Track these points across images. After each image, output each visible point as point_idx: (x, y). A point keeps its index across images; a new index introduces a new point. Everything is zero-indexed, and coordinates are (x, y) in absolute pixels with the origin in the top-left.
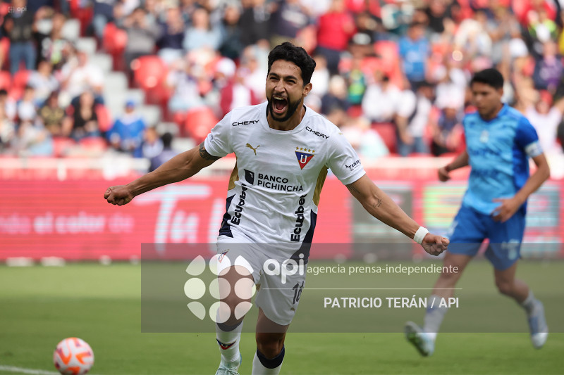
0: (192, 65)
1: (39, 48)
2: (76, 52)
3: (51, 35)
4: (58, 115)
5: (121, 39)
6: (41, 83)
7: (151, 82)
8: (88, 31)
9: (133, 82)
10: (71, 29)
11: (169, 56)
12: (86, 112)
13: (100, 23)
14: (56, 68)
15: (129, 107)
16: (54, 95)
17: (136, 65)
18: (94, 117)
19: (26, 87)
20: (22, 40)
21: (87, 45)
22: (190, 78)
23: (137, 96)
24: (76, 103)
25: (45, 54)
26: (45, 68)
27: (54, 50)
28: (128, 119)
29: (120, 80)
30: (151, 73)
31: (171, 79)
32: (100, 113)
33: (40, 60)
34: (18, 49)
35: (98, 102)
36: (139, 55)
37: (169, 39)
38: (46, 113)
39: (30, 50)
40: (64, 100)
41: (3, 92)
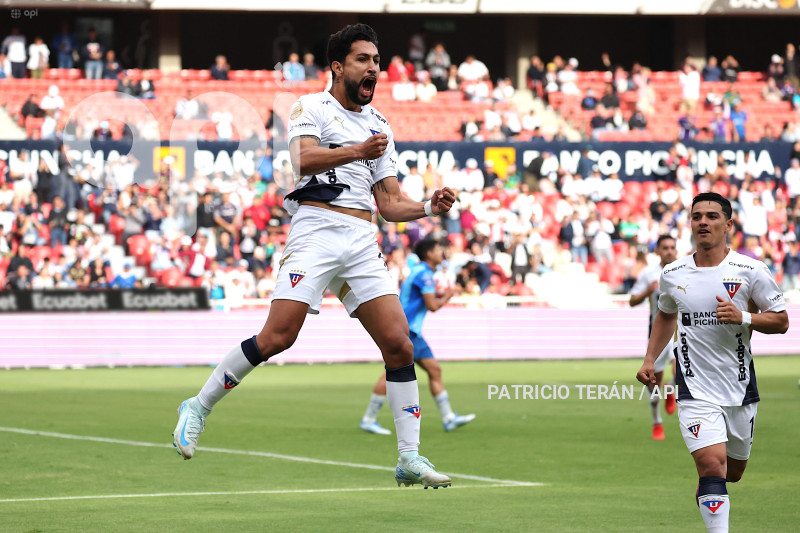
0: (166, 240)
1: (69, 231)
2: (94, 235)
3: (75, 223)
4: (81, 273)
5: (120, 224)
6: (70, 252)
7: (140, 251)
8: (99, 220)
9: (128, 252)
10: (90, 219)
11: (151, 234)
12: (99, 271)
13: (107, 215)
14: (81, 242)
15: (127, 268)
16: (79, 260)
17: (130, 241)
18: (104, 274)
19: (61, 256)
21: (99, 229)
22: (165, 249)
23: (131, 260)
24: (92, 265)
25: (72, 234)
26: (73, 243)
27: (78, 231)
28: (125, 276)
29: (120, 250)
30: (139, 247)
31: (153, 250)
32: (107, 271)
33: (69, 238)
34: (55, 233)
35: (106, 265)
36: (132, 235)
37: (151, 224)
38: (73, 272)
41: (47, 260)
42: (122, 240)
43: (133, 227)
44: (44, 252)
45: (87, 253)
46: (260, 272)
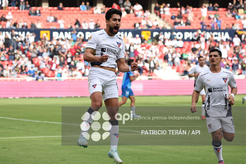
0: (44, 59)
1: (14, 56)
2: (22, 57)
3: (16, 54)
4: (18, 69)
5: (30, 54)
6: (15, 63)
7: (36, 62)
8: (24, 53)
9: (32, 63)
10: (20, 53)
11: (40, 57)
12: (23, 69)
13: (26, 51)
14: (18, 60)
15: (32, 67)
16: (17, 65)
17: (33, 59)
18: (25, 70)
19: (12, 64)
20: (12, 55)
21: (24, 56)
22: (44, 62)
23: (33, 65)
24: (22, 67)
25: (15, 57)
26: (16, 60)
27: (17, 56)
28: (32, 70)
29: (30, 62)
31: (40, 62)
32: (26, 68)
33: (15, 59)
34: (10, 57)
35: (26, 67)
36: (34, 57)
37: (40, 54)
38: (16, 69)
39: (13, 57)
40: (19, 66)
41: (8, 65)
42: (31, 59)
43: (34, 55)
44: (7, 63)
45: (20, 63)
46: (73, 69)
